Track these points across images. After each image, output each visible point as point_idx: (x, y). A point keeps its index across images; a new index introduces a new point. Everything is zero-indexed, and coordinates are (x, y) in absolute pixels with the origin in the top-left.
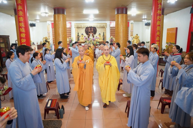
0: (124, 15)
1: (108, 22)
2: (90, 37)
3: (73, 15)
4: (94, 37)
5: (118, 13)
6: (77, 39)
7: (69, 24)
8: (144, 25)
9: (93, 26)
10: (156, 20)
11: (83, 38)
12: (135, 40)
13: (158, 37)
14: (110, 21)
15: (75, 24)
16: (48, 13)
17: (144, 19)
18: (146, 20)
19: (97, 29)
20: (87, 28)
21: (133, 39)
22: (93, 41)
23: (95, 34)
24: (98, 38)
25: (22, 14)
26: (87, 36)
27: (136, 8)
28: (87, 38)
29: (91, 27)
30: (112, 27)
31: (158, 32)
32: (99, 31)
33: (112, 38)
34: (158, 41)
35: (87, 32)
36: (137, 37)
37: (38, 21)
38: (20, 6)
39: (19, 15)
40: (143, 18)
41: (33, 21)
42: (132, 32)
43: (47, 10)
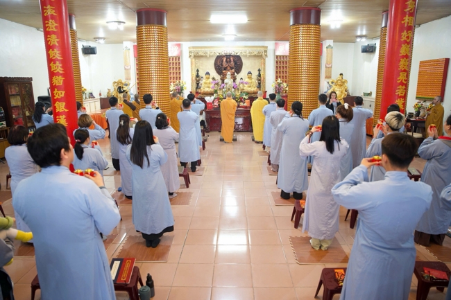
0: (313, 27)
1: (270, 45)
2: (226, 81)
3: (186, 26)
4: (235, 79)
5: (296, 22)
6: (195, 86)
7: (176, 48)
8: (360, 50)
9: (233, 54)
10: (399, 40)
11: (208, 82)
12: (336, 89)
13: (400, 87)
14: (276, 40)
15: (189, 48)
16: (124, 23)
17: (361, 36)
18: (364, 39)
19: (244, 61)
20: (219, 58)
21: (330, 86)
22: (233, 90)
23: (238, 73)
24: (246, 84)
25: (56, 27)
26: (218, 77)
27: (343, 9)
28: (220, 81)
29: (230, 55)
30: (280, 56)
31: (401, 73)
32: (247, 65)
33: (279, 84)
34: (401, 97)
35: (220, 68)
36: (342, 83)
37: (102, 41)
38: (49, 7)
39: (47, 29)
40: (359, 33)
41: (90, 42)
42: (329, 69)
43: (121, 15)
